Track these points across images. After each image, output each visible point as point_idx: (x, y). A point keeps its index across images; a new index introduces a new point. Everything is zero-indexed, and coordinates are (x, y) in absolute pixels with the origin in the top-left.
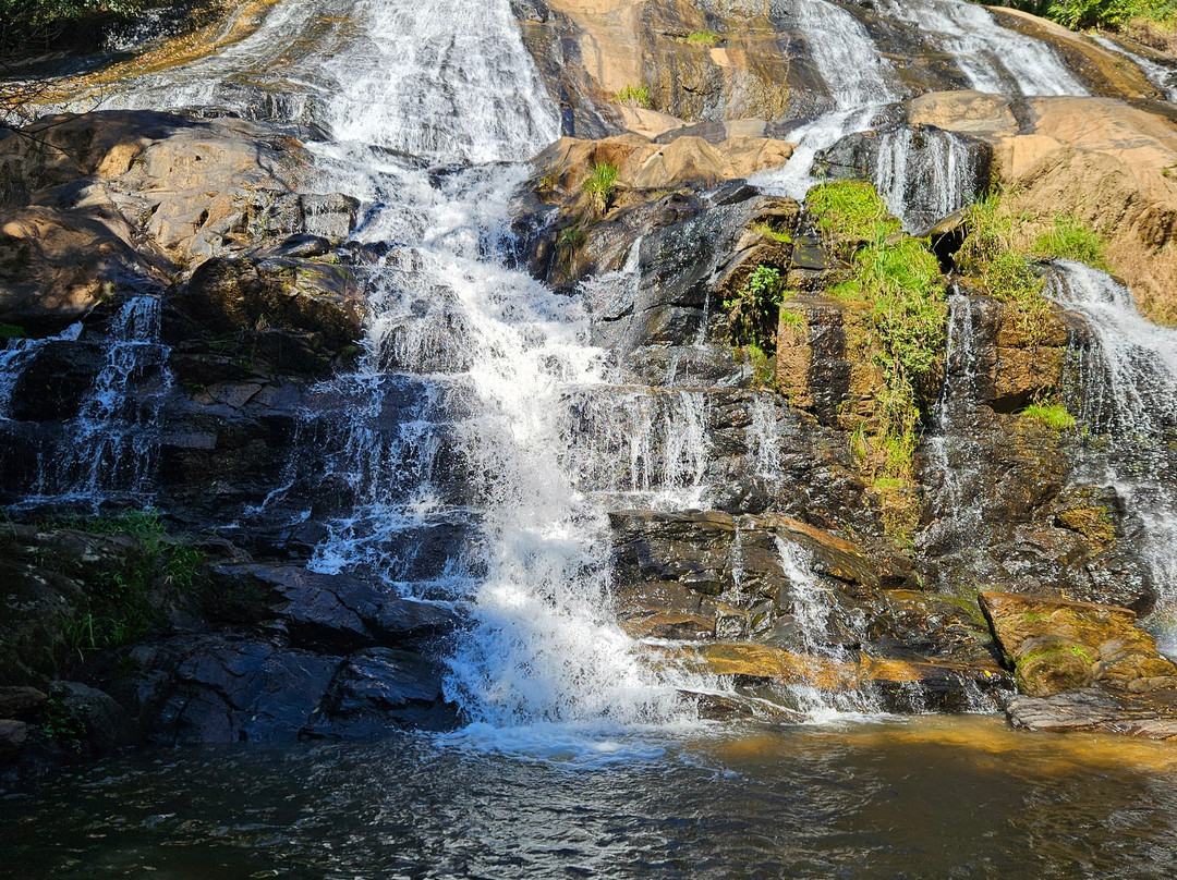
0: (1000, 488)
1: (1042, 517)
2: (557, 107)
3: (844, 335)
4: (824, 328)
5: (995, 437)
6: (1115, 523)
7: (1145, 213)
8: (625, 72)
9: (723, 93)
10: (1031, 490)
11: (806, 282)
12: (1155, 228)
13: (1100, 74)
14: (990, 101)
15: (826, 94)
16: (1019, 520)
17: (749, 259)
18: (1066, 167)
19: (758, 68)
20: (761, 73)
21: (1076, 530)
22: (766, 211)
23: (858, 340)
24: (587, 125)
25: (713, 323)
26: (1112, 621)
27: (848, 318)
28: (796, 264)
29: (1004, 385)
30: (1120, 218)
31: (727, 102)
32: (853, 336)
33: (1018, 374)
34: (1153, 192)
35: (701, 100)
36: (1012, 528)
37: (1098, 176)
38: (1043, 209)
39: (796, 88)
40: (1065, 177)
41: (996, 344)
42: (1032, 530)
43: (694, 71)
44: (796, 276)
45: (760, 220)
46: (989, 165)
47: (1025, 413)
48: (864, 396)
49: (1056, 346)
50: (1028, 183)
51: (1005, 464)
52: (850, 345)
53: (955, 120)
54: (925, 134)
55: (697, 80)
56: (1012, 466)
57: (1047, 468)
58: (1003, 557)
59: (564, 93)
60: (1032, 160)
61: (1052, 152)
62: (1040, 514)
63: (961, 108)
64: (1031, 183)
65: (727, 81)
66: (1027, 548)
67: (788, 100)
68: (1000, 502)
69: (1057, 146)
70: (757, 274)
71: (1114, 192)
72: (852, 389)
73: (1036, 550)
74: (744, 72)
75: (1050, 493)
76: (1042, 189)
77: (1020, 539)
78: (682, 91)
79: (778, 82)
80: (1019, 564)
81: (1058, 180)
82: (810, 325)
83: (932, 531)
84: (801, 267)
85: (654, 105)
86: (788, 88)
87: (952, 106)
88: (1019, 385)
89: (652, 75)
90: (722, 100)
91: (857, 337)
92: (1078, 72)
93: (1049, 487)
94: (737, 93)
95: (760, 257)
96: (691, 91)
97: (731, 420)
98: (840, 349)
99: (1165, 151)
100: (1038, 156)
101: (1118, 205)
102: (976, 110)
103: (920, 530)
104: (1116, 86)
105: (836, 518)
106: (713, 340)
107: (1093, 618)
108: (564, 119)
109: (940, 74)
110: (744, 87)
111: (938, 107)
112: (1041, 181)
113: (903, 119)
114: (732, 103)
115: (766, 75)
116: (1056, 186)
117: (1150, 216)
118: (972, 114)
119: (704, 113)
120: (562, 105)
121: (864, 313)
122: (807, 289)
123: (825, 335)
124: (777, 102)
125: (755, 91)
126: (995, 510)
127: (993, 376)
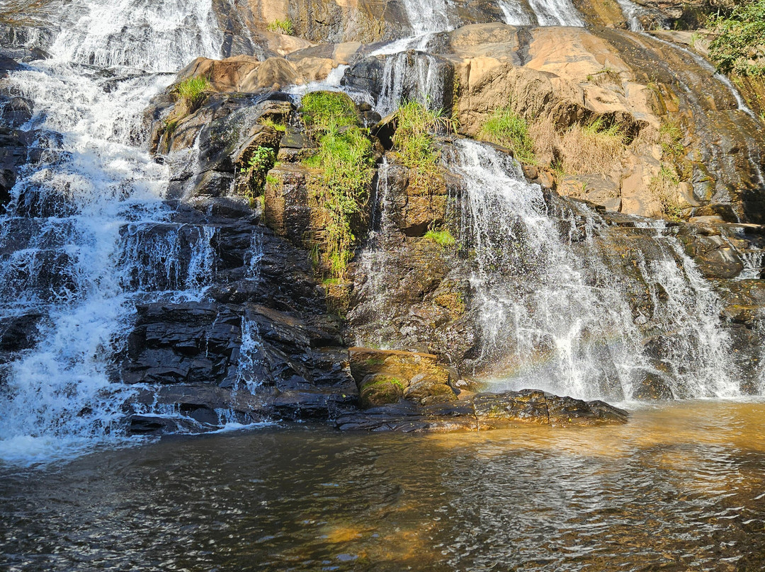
0: (403, 283)
1: (429, 299)
2: (222, 34)
3: (306, 190)
4: (293, 186)
5: (404, 251)
6: (465, 303)
7: (557, 107)
8: (276, 9)
9: (342, 24)
10: (422, 284)
11: (289, 156)
12: (564, 115)
13: (593, 10)
14: (505, 30)
15: (408, 25)
16: (413, 302)
17: (255, 141)
18: (504, 77)
19: (366, 8)
20: (367, 11)
21: (444, 307)
22: (269, 111)
23: (314, 194)
24: (240, 47)
25: (238, 182)
26: (420, 363)
27: (308, 179)
28: (283, 145)
29: (411, 220)
30: (542, 109)
31: (344, 30)
32: (312, 192)
33: (419, 212)
34: (562, 93)
35: (328, 28)
36: (409, 306)
37: (525, 83)
38: (490, 104)
39: (389, 21)
40: (503, 84)
41: (406, 194)
42: (420, 308)
43: (323, 10)
44: (283, 152)
45: (265, 116)
46: (452, 77)
47: (425, 236)
48: (319, 228)
49: (441, 195)
50: (479, 89)
51: (407, 269)
52: (310, 196)
53: (481, 43)
54: (415, 57)
55: (324, 15)
56: (411, 269)
57: (433, 270)
58: (401, 324)
59: (230, 25)
60: (481, 73)
61: (495, 68)
62: (428, 298)
63: (486, 35)
64: (481, 88)
65: (344, 16)
66: (415, 319)
67: (383, 29)
68: (402, 290)
69: (498, 64)
70: (258, 152)
71: (536, 93)
72: (312, 223)
73: (419, 320)
74: (356, 11)
75: (434, 285)
76: (488, 92)
77: (412, 313)
78: (315, 23)
79: (378, 17)
80: (410, 328)
81: (498, 86)
82: (284, 184)
83: (357, 310)
84: (287, 147)
85: (295, 33)
86: (383, 21)
87: (480, 34)
88: (420, 219)
89: (294, 12)
90: (341, 29)
91: (315, 191)
92: (579, 9)
93: (433, 281)
94: (351, 25)
95: (261, 140)
96: (321, 23)
97: (236, 245)
98: (304, 199)
99: (594, 63)
100: (485, 71)
101: (540, 102)
102: (496, 36)
103: (351, 310)
104: (601, 18)
105: (296, 304)
106: (239, 193)
107: (410, 362)
108: (225, 42)
109: (485, 11)
110: (355, 20)
111: (470, 34)
112: (488, 87)
113: (447, 42)
114: (347, 32)
115: (370, 12)
116: (497, 90)
117: (560, 108)
118: (493, 39)
119: (329, 38)
120: (226, 33)
121: (319, 176)
122: (290, 161)
123: (293, 190)
124: (376, 31)
125: (362, 23)
126: (398, 296)
127: (404, 214)
